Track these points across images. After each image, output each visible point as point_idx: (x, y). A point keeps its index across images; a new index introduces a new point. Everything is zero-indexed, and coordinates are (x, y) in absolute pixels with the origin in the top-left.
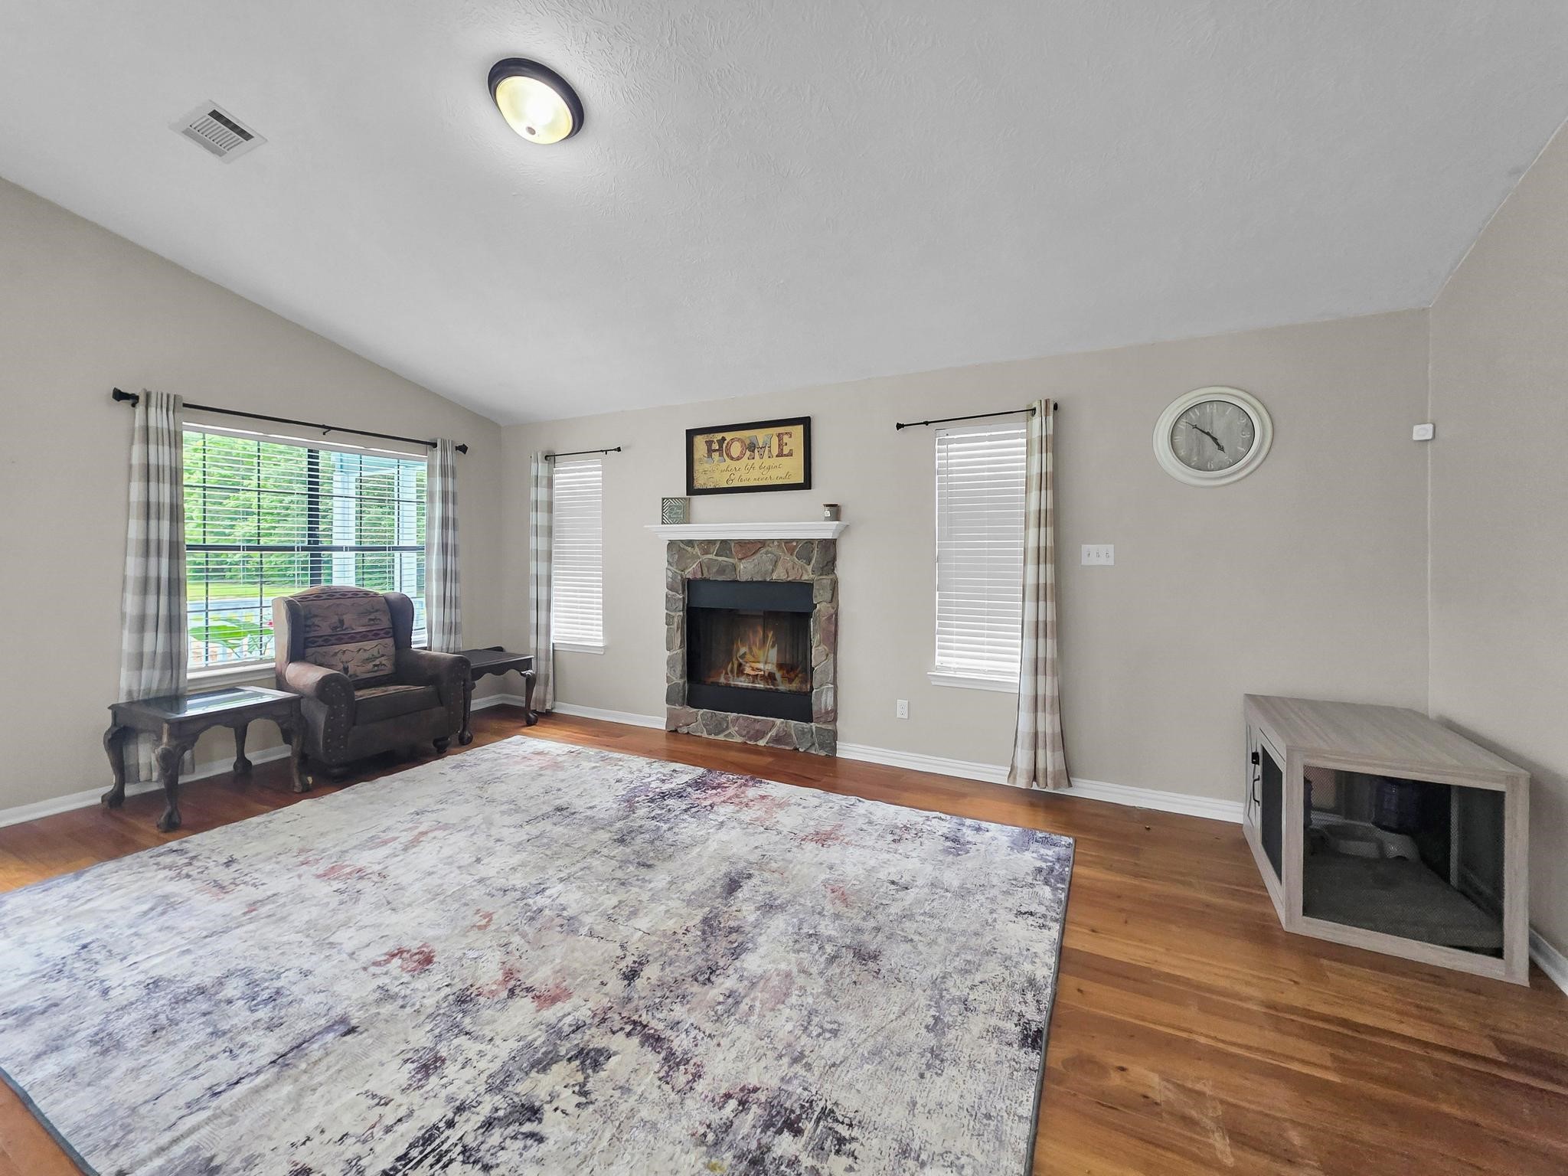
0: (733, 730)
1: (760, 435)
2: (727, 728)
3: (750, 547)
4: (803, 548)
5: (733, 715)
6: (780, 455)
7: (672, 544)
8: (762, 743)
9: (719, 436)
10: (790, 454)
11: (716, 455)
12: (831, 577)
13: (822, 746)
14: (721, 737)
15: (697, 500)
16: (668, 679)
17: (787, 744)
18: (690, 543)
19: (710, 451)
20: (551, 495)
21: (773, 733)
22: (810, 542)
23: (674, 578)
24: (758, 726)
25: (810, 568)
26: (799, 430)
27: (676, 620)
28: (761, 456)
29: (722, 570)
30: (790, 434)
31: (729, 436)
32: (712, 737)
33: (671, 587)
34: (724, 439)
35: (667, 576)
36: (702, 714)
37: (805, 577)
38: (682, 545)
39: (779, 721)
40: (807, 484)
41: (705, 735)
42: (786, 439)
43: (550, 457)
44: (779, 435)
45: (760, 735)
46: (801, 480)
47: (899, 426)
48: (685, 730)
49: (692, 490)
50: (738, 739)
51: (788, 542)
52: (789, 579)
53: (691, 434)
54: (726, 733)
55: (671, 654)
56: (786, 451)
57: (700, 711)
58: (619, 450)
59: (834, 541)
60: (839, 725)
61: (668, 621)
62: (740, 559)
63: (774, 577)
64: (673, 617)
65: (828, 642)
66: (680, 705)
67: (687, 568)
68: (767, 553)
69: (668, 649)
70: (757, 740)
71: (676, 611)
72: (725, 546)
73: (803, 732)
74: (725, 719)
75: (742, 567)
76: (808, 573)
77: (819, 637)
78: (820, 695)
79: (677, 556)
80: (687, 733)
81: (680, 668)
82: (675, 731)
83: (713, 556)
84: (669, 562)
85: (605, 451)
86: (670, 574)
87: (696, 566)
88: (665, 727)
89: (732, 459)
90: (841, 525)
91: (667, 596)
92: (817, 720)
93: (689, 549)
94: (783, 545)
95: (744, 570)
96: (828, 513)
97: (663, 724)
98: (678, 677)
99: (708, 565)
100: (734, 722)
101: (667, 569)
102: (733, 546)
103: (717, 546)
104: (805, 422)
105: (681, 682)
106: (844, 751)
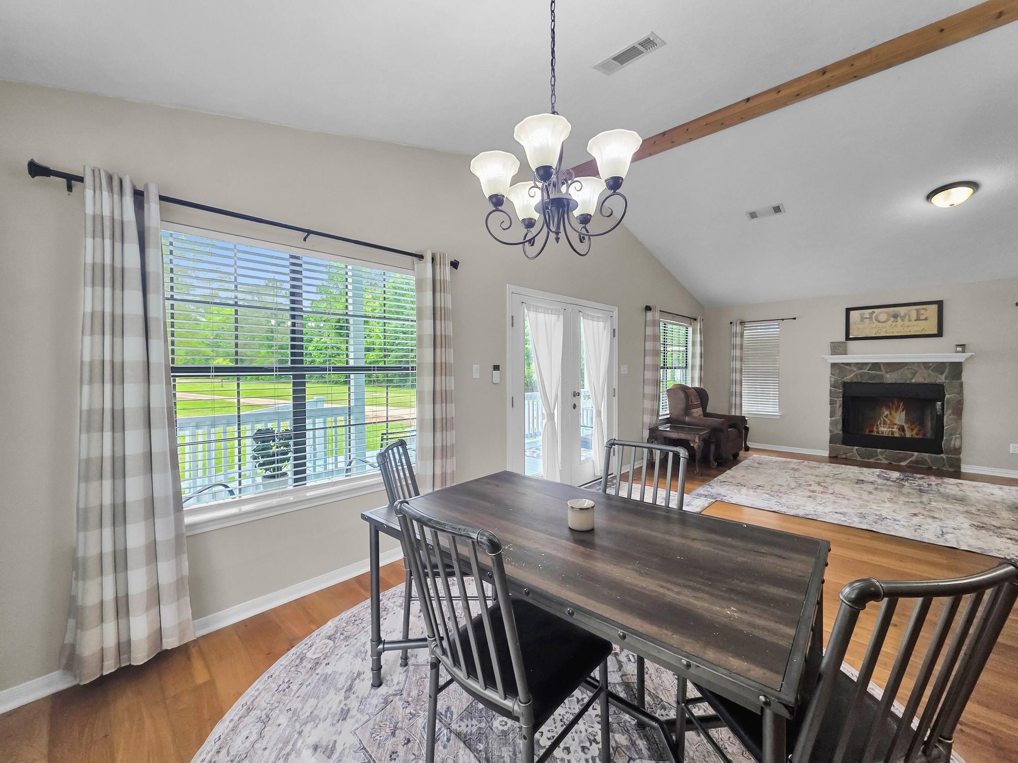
0: (880, 457)
1: (902, 310)
2: (877, 455)
3: (894, 366)
4: (939, 367)
5: (879, 450)
6: (918, 319)
7: (833, 365)
8: (903, 464)
9: (871, 311)
10: (926, 319)
11: (867, 321)
12: (959, 381)
13: (951, 466)
14: (872, 461)
15: (850, 343)
16: (831, 431)
17: (924, 464)
18: (849, 364)
19: (862, 318)
20: (742, 341)
21: (914, 458)
22: (942, 363)
23: (836, 381)
24: (901, 456)
25: (943, 377)
26: (935, 307)
27: (838, 402)
28: (903, 320)
29: (873, 377)
30: (926, 310)
31: (877, 311)
32: (866, 460)
33: (833, 386)
34: (873, 312)
35: (831, 381)
36: (857, 450)
37: (938, 381)
38: (842, 365)
39: (916, 454)
40: (940, 334)
41: (859, 459)
42: (922, 311)
43: (742, 323)
44: (917, 310)
45: (905, 459)
46: (936, 332)
47: (1017, 304)
48: (844, 456)
49: (848, 338)
50: (886, 462)
51: (925, 363)
52: (926, 382)
53: (849, 310)
54: (876, 458)
55: (833, 419)
56: (922, 317)
57: (856, 448)
58: (795, 319)
59: (961, 363)
60: (962, 456)
61: (832, 403)
62: (887, 372)
63: (913, 381)
64: (836, 401)
65: (958, 411)
66: (839, 444)
67: (846, 376)
68: (908, 369)
69: (831, 417)
70: (899, 462)
71: (837, 398)
72: (876, 366)
73: (936, 459)
74: (876, 452)
75: (888, 376)
76: (941, 379)
77: (950, 411)
78: (949, 441)
79: (838, 371)
80: (846, 458)
81: (840, 426)
82: (836, 457)
83: (866, 371)
84: (832, 374)
85: (783, 320)
86: (833, 380)
87: (852, 375)
88: (827, 455)
89: (879, 322)
90: (967, 355)
91: (831, 391)
92: (947, 453)
93: (848, 367)
94: (922, 365)
95: (890, 378)
96: (959, 349)
97: (826, 453)
98: (839, 430)
99: (862, 375)
100: (882, 453)
101: (831, 377)
102: (882, 366)
103: (869, 365)
104: (940, 303)
105: (841, 433)
106: (966, 469)
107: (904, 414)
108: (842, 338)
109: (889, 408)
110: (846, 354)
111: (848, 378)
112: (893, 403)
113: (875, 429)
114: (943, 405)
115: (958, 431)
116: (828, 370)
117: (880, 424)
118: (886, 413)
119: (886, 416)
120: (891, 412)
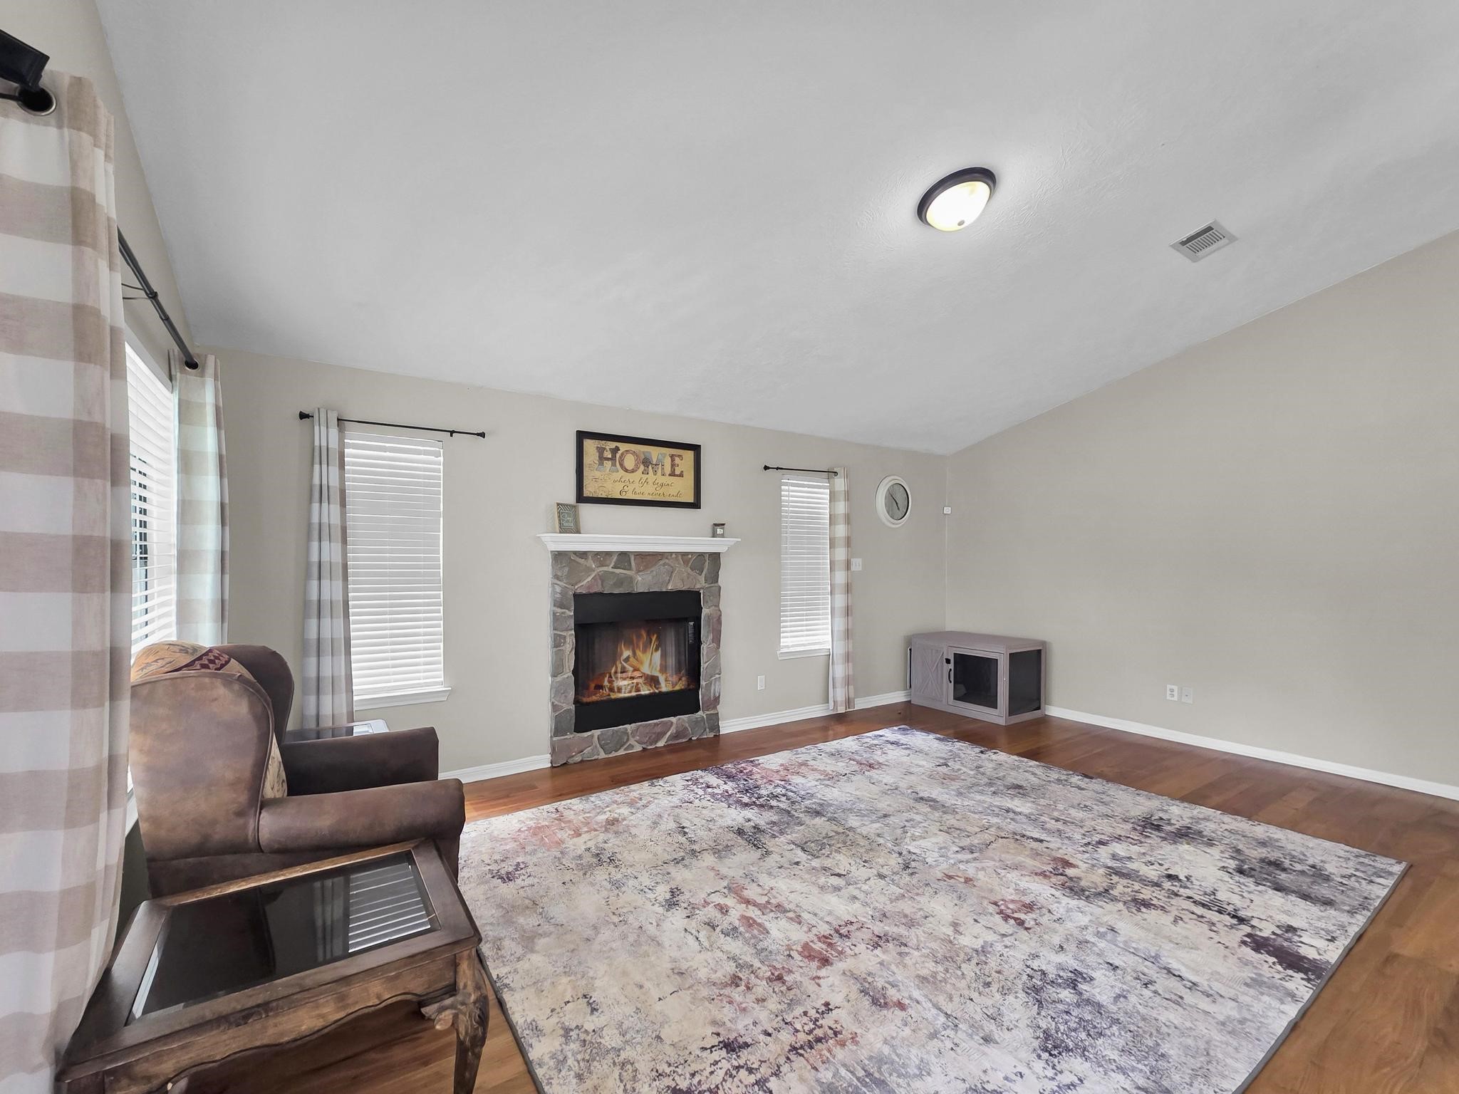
0: (632, 741)
1: (655, 452)
2: (628, 740)
3: (648, 559)
4: (697, 560)
5: (627, 728)
6: (673, 474)
7: (559, 556)
8: (661, 744)
9: (613, 445)
10: (681, 475)
11: (608, 464)
12: (717, 584)
13: (710, 729)
14: (622, 752)
15: (586, 510)
16: (555, 707)
17: (684, 737)
18: (583, 555)
19: (602, 459)
20: (342, 479)
21: (673, 730)
22: (701, 555)
23: (563, 593)
24: (658, 729)
25: (702, 578)
26: (691, 454)
27: (568, 640)
28: (655, 473)
29: (620, 582)
30: (681, 456)
31: (623, 447)
32: (614, 754)
33: (559, 604)
34: (617, 449)
35: (554, 592)
36: (597, 737)
37: (696, 586)
38: (573, 556)
39: (673, 719)
40: (696, 505)
41: (602, 755)
42: (677, 460)
43: (339, 421)
44: (672, 457)
45: (663, 734)
46: (691, 500)
47: (766, 468)
48: (578, 759)
49: (581, 498)
50: (638, 748)
51: (684, 554)
52: (683, 588)
53: (582, 436)
54: (627, 746)
55: (559, 679)
56: (677, 472)
57: (597, 732)
58: (482, 435)
59: (719, 554)
60: (720, 709)
61: (557, 642)
62: (638, 571)
63: (670, 586)
64: (565, 637)
65: (717, 639)
66: (571, 734)
67: (580, 582)
68: (664, 565)
69: (554, 675)
70: (656, 742)
71: (567, 630)
72: (624, 558)
73: (697, 722)
74: (625, 732)
75: (639, 578)
76: (700, 583)
77: (711, 637)
78: (709, 686)
79: (567, 569)
80: (582, 761)
81: (571, 693)
82: (564, 766)
83: (609, 569)
84: (556, 577)
85: (452, 433)
86: (558, 589)
87: (589, 579)
88: (548, 766)
89: (625, 469)
90: (727, 541)
91: (554, 614)
92: (706, 708)
93: (582, 561)
94: (680, 557)
95: (643, 582)
96: (719, 531)
97: (546, 761)
98: (568, 702)
99: (602, 578)
100: (634, 733)
101: (553, 584)
102: (632, 558)
103: (615, 558)
104: (696, 448)
105: (573, 707)
106: (728, 727)
107: (659, 653)
108: (570, 497)
109: (630, 644)
110: (578, 532)
111: (585, 584)
112: (640, 634)
113: (606, 683)
114: (697, 627)
115: (716, 669)
116: (545, 569)
117: (616, 672)
118: (627, 653)
119: (627, 660)
120: (634, 653)
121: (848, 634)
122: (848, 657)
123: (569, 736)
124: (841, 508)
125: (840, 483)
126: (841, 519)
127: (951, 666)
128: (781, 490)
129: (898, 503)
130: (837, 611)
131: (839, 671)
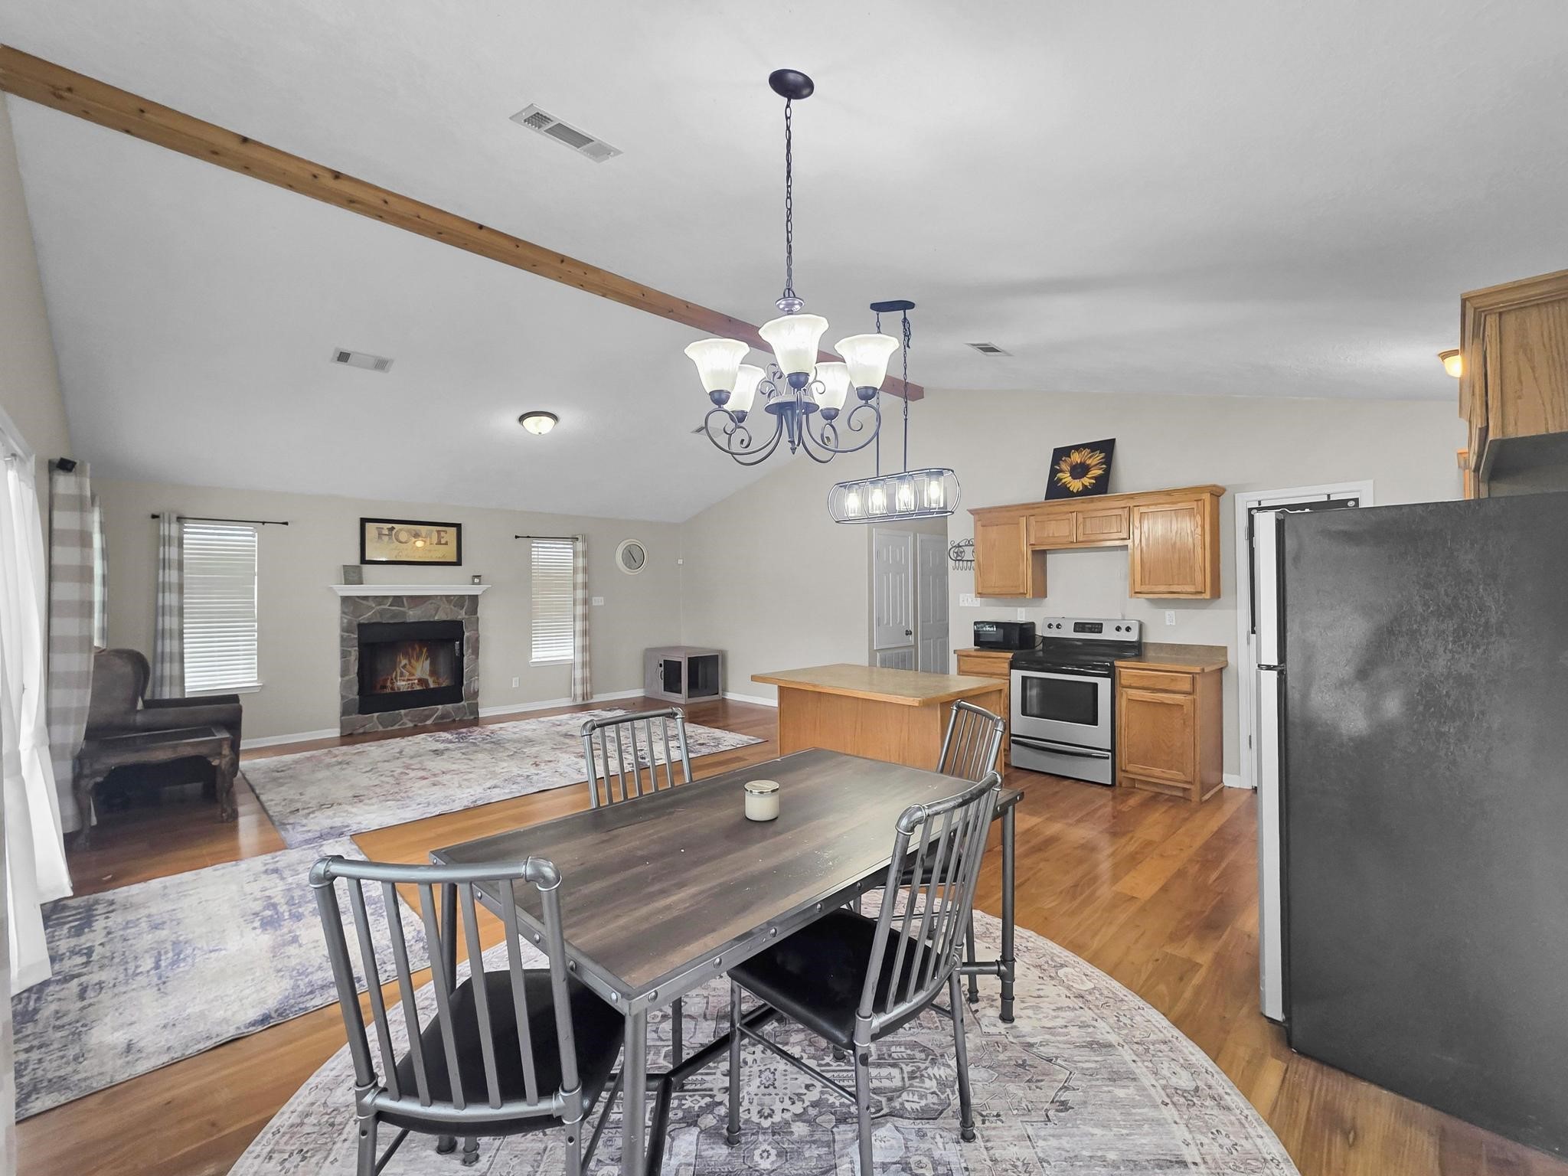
0: (405, 720)
1: (424, 529)
2: (399, 720)
3: (417, 600)
4: (459, 600)
5: (403, 712)
6: (439, 543)
7: (345, 600)
8: (429, 722)
9: (390, 526)
10: (446, 544)
11: (386, 539)
12: (476, 617)
13: (471, 714)
14: (396, 727)
15: (366, 568)
16: (343, 697)
17: (447, 715)
18: (366, 598)
19: (380, 535)
20: (180, 554)
21: (439, 713)
22: (462, 597)
23: (350, 623)
24: (426, 713)
25: (463, 612)
26: (454, 530)
27: (352, 654)
28: (424, 543)
29: (395, 615)
30: (446, 532)
31: (398, 527)
32: (390, 728)
33: (345, 629)
34: (393, 528)
35: (342, 623)
36: (378, 717)
37: (459, 618)
38: (357, 600)
39: (440, 707)
40: (458, 563)
41: (381, 729)
42: (443, 534)
43: (180, 519)
44: (438, 532)
45: (428, 717)
46: (454, 559)
47: (517, 537)
48: (361, 731)
49: (363, 561)
50: (411, 725)
51: (448, 596)
52: (447, 619)
53: (364, 521)
54: (400, 723)
55: (347, 678)
56: (443, 541)
57: (376, 715)
58: (286, 523)
59: (477, 596)
60: (480, 700)
61: (344, 655)
62: (409, 609)
63: (436, 618)
64: (350, 652)
65: (476, 652)
66: (356, 715)
67: (362, 615)
68: (431, 604)
69: (342, 676)
70: (425, 722)
71: (352, 647)
72: (398, 600)
73: (459, 708)
74: (400, 714)
75: (411, 613)
76: (461, 615)
77: (470, 651)
78: (469, 684)
79: (352, 608)
80: (364, 733)
81: (356, 688)
82: (351, 735)
83: (386, 607)
84: (343, 613)
85: (264, 523)
86: (345, 621)
87: (370, 614)
88: (339, 735)
89: (401, 542)
90: (483, 587)
91: (342, 637)
92: (467, 699)
93: (364, 602)
94: (444, 598)
95: (413, 615)
96: (476, 580)
97: (335, 733)
98: (354, 695)
99: (381, 613)
100: (406, 715)
101: (341, 617)
102: (405, 600)
103: (391, 600)
104: (458, 526)
105: (357, 697)
106: (483, 713)
107: (428, 661)
108: (355, 560)
109: (406, 655)
110: (361, 583)
111: (366, 617)
112: (414, 649)
113: (389, 684)
114: (461, 645)
115: (475, 672)
116: (336, 608)
117: (396, 678)
118: (404, 662)
119: (404, 667)
120: (410, 661)
121: (585, 649)
122: (584, 665)
123: (354, 716)
124: (580, 562)
125: (580, 546)
126: (580, 571)
127: (662, 668)
128: (531, 551)
129: (633, 558)
130: (577, 634)
131: (578, 674)
